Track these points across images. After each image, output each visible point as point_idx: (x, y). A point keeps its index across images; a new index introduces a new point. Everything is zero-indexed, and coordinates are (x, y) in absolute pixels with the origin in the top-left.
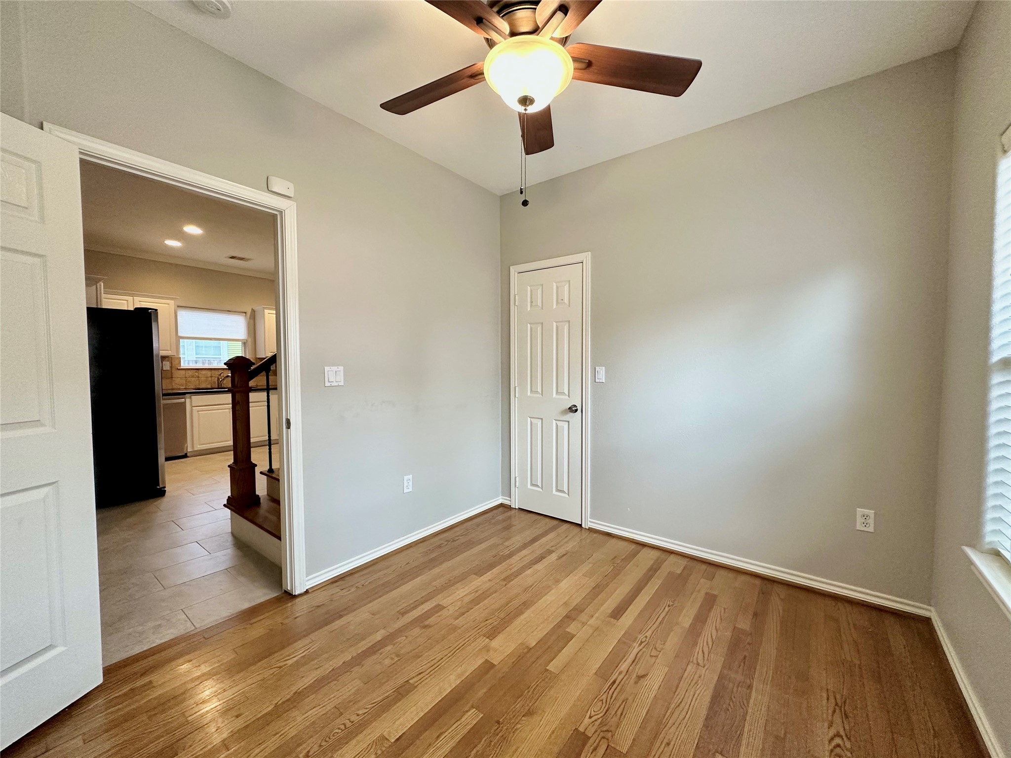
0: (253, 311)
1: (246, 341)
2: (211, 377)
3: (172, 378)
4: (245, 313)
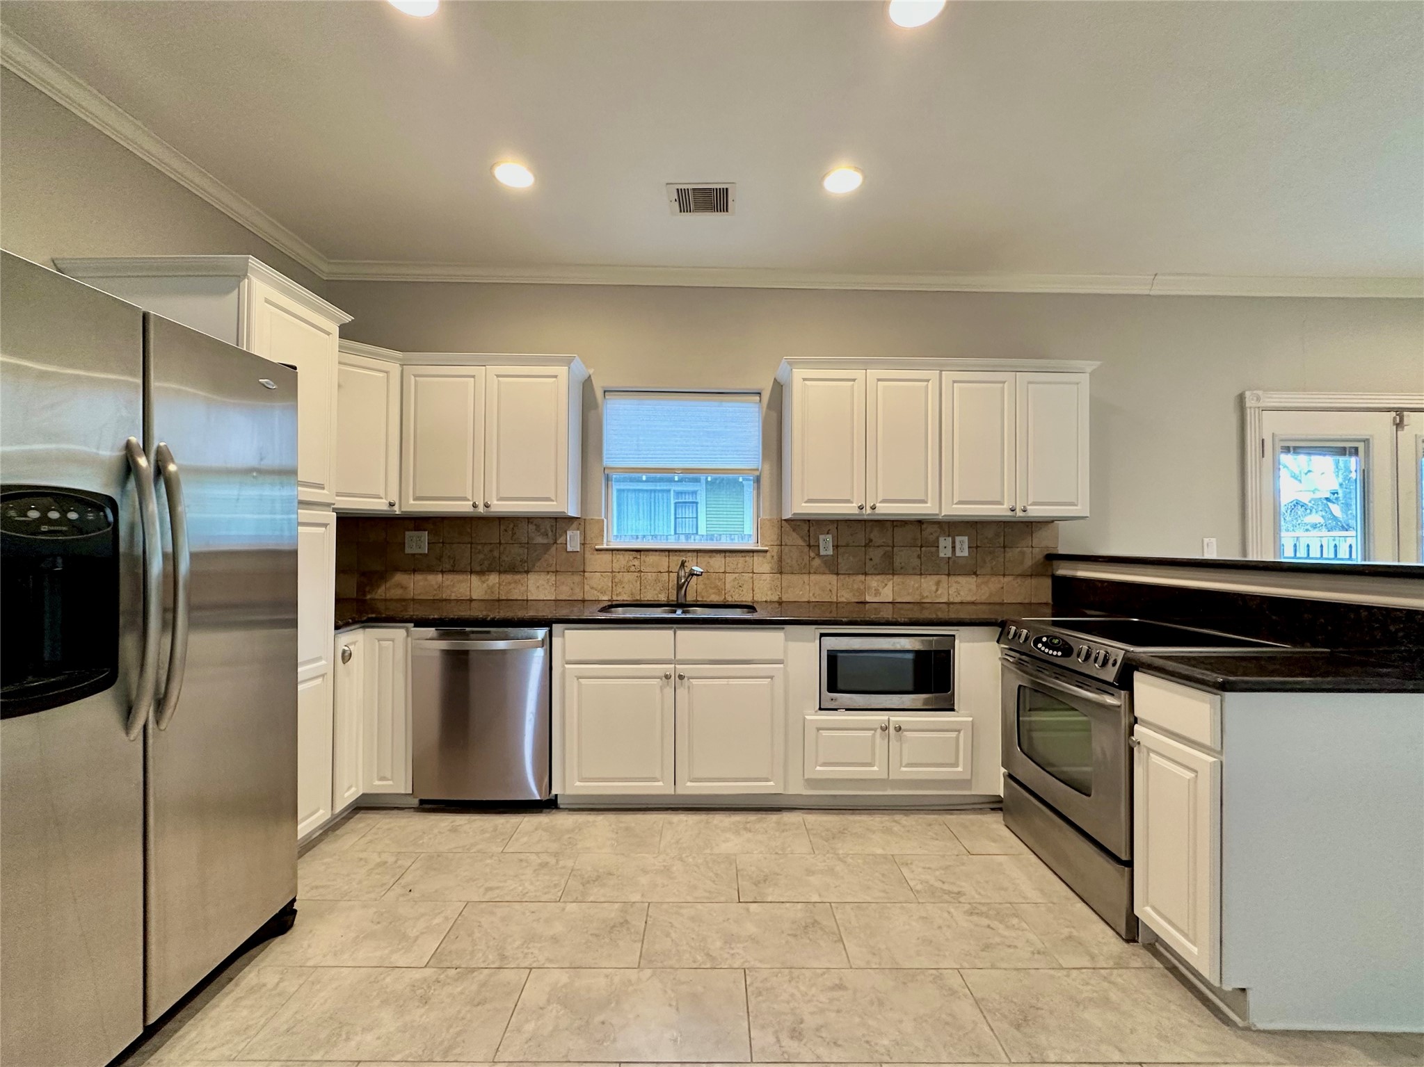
0: (778, 387)
1: (760, 473)
2: (669, 572)
3: (584, 572)
4: (759, 394)
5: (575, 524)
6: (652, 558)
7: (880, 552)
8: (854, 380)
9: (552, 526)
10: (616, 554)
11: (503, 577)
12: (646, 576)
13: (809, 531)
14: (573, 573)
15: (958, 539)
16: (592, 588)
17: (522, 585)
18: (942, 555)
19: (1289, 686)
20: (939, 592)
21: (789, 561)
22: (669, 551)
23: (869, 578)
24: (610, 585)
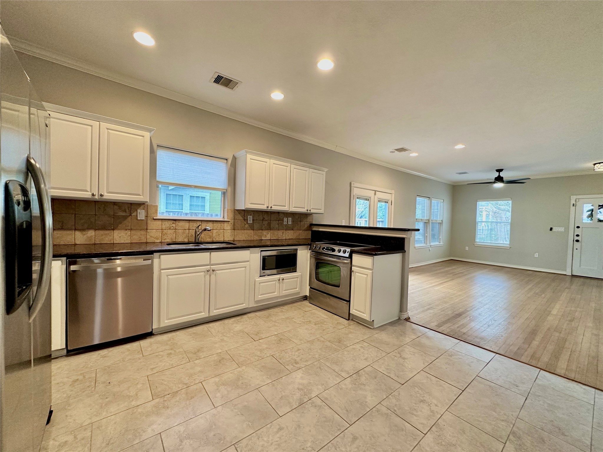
0: (235, 158)
1: (225, 191)
2: (189, 229)
3: (147, 229)
4: (227, 160)
5: (142, 207)
6: (181, 224)
7: (267, 222)
8: (266, 162)
9: (129, 207)
10: (164, 221)
11: (97, 232)
12: (178, 231)
13: (244, 214)
14: (141, 230)
15: (289, 218)
16: (151, 237)
17: (110, 236)
18: (284, 224)
19: (383, 254)
20: (283, 236)
21: (237, 225)
22: (189, 220)
23: (263, 231)
24: (161, 235)
